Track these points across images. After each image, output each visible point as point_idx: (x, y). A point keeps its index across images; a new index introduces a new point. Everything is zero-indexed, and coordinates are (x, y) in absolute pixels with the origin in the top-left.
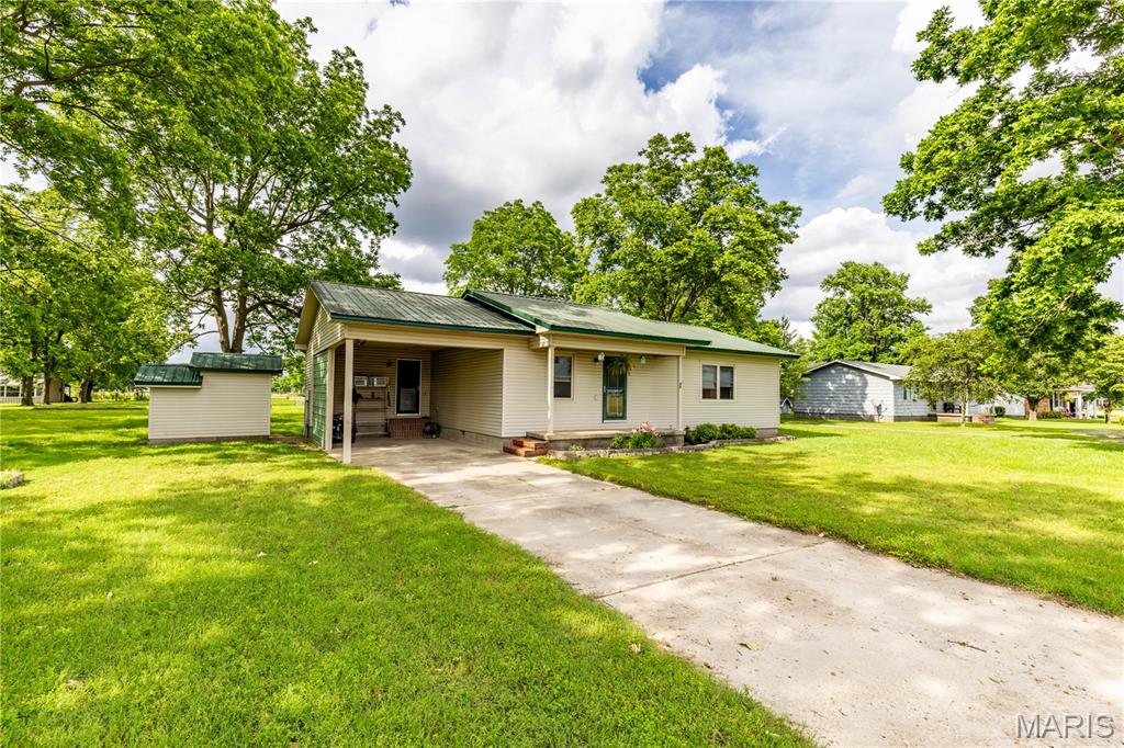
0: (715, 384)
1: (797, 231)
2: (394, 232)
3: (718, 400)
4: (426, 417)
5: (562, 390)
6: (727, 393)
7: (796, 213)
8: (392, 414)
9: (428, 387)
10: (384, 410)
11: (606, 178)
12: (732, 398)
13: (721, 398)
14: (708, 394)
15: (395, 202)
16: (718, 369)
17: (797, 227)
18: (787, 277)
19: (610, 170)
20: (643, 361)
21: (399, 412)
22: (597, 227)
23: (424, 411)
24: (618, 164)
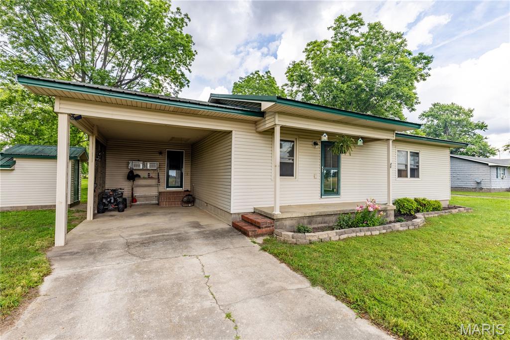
0: (406, 166)
1: (430, 72)
2: (188, 86)
3: (409, 179)
4: (187, 191)
5: (287, 169)
6: (415, 172)
7: (429, 60)
8: (163, 188)
9: (189, 170)
10: (158, 185)
11: (306, 49)
12: (418, 177)
13: (411, 177)
14: (401, 173)
15: (189, 70)
16: (409, 153)
17: (429, 69)
18: (419, 103)
19: (309, 45)
20: (360, 142)
21: (168, 187)
22: (301, 77)
23: (187, 186)
24: (313, 41)
